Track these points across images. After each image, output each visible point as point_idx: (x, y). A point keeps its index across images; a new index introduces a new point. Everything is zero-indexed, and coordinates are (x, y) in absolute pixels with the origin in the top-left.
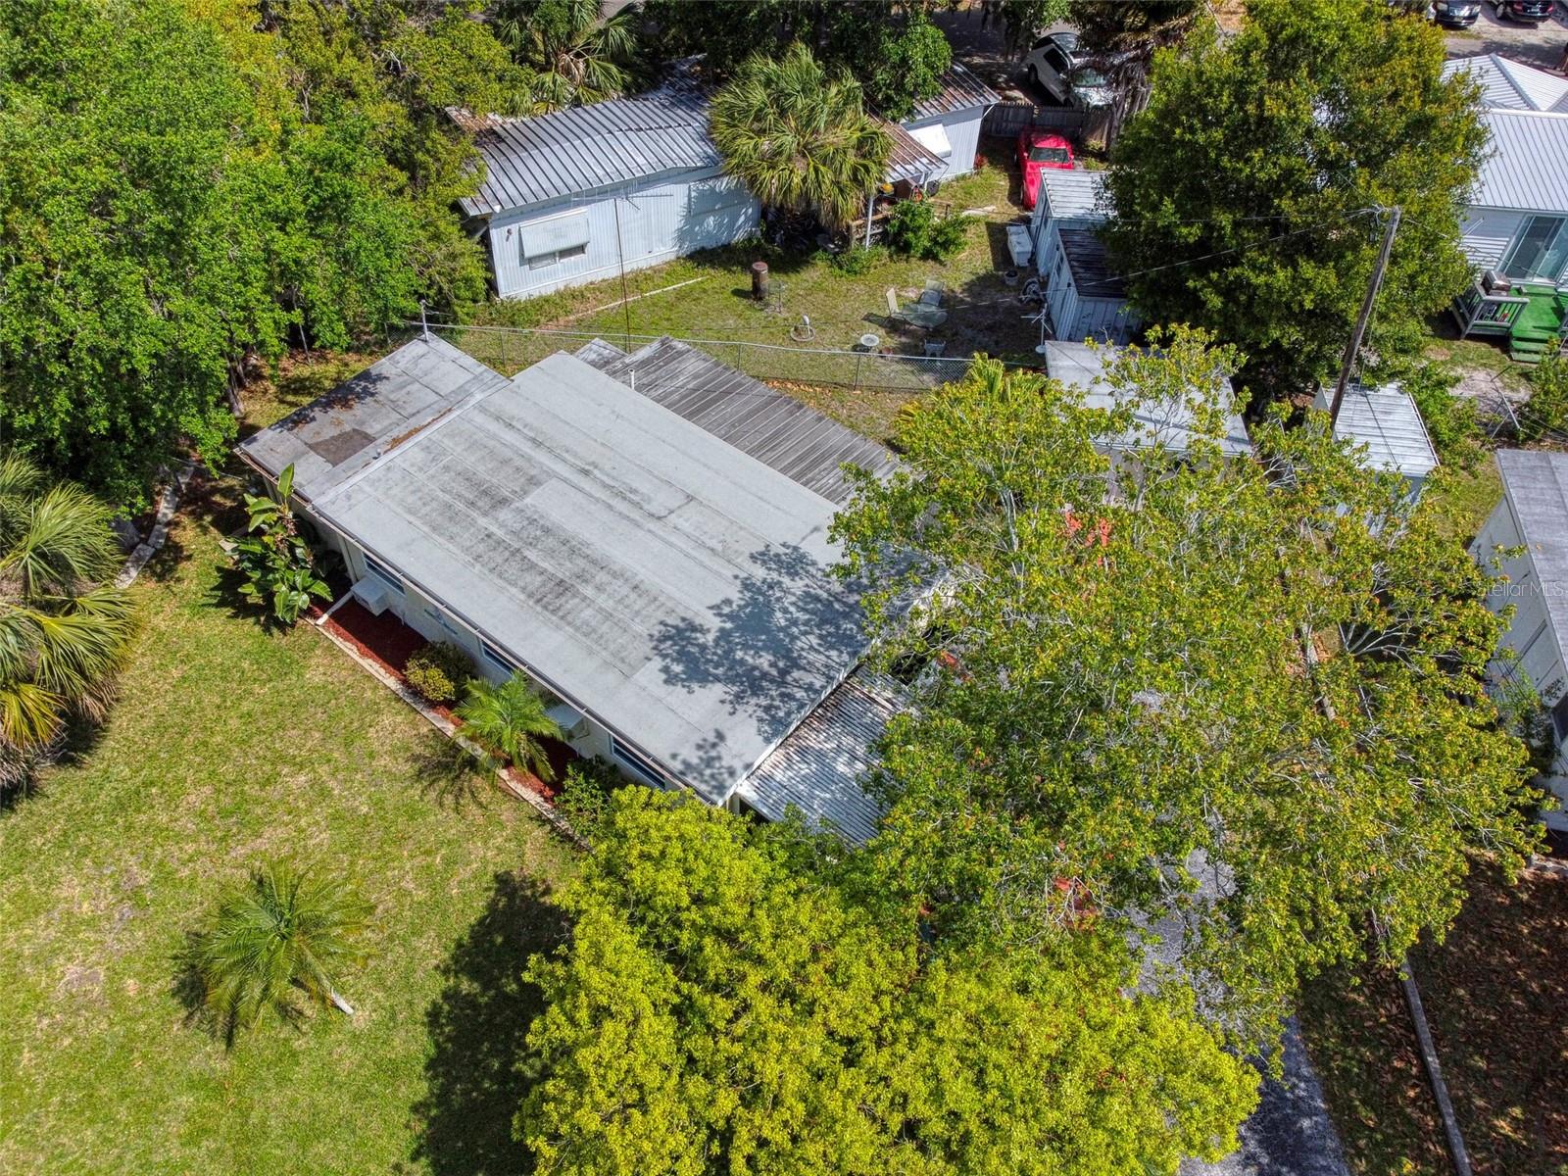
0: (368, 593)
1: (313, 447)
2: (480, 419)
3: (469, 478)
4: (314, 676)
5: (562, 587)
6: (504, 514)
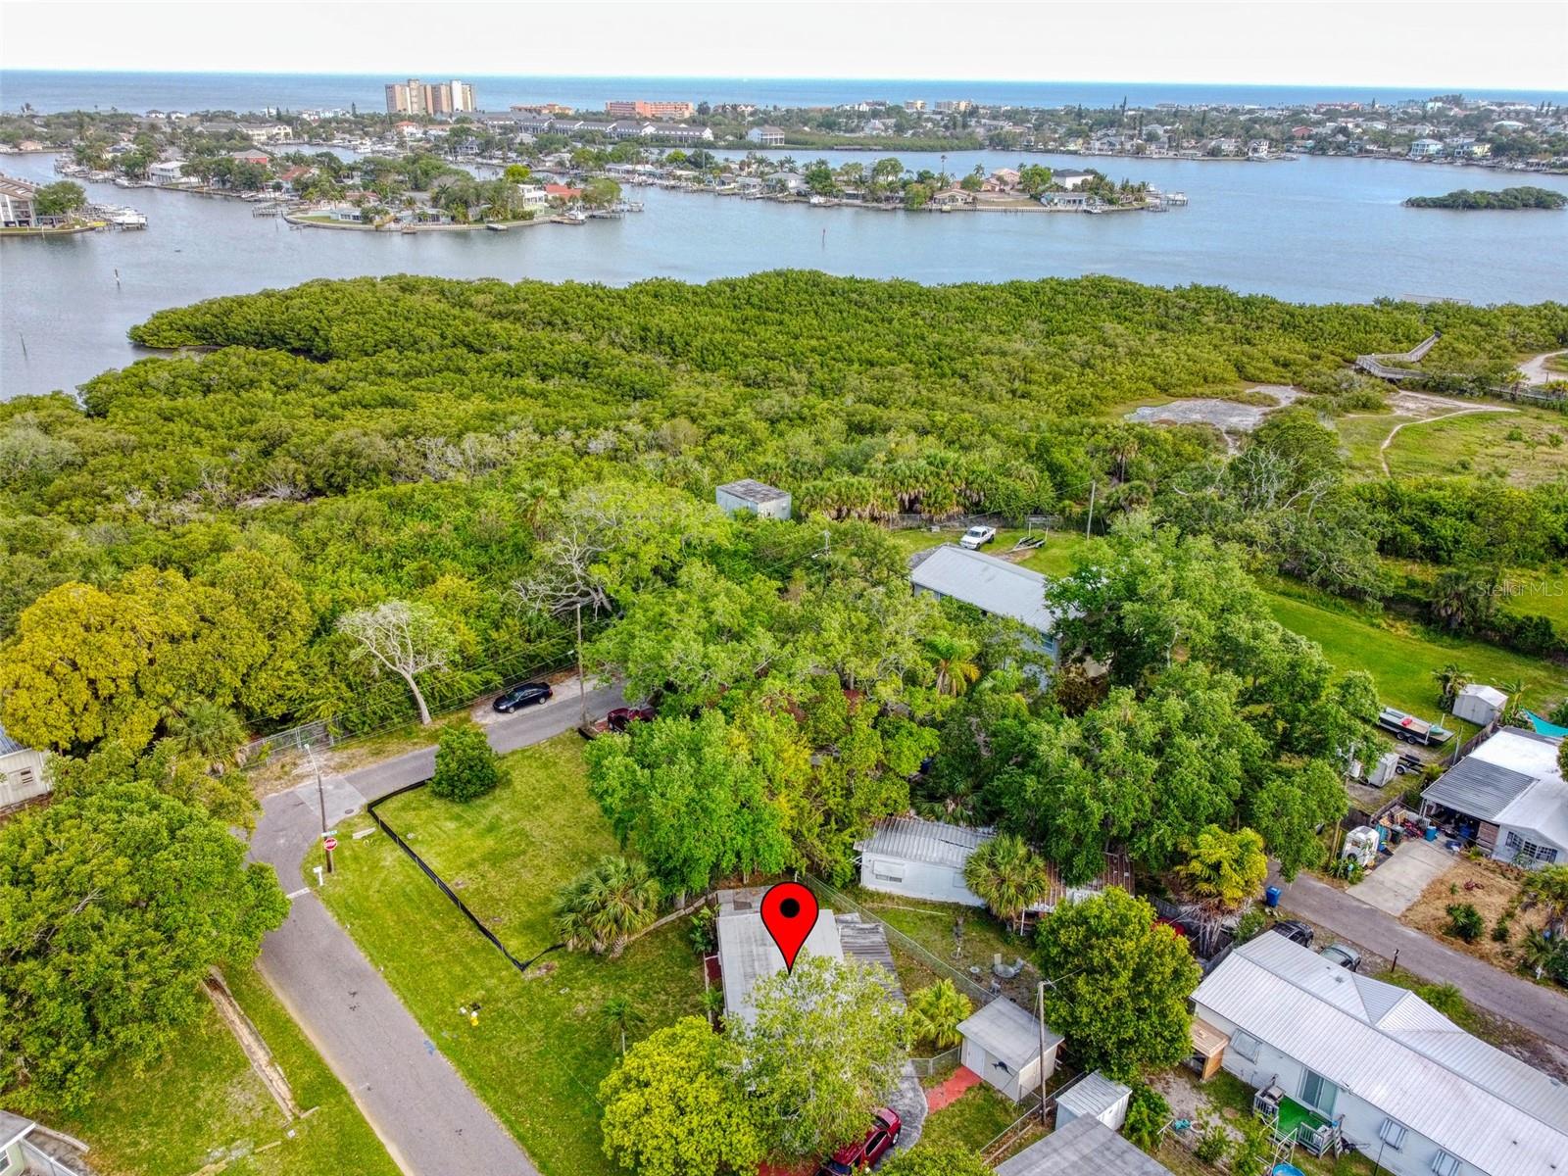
1: (735, 902)
4: (693, 975)
6: (761, 949)
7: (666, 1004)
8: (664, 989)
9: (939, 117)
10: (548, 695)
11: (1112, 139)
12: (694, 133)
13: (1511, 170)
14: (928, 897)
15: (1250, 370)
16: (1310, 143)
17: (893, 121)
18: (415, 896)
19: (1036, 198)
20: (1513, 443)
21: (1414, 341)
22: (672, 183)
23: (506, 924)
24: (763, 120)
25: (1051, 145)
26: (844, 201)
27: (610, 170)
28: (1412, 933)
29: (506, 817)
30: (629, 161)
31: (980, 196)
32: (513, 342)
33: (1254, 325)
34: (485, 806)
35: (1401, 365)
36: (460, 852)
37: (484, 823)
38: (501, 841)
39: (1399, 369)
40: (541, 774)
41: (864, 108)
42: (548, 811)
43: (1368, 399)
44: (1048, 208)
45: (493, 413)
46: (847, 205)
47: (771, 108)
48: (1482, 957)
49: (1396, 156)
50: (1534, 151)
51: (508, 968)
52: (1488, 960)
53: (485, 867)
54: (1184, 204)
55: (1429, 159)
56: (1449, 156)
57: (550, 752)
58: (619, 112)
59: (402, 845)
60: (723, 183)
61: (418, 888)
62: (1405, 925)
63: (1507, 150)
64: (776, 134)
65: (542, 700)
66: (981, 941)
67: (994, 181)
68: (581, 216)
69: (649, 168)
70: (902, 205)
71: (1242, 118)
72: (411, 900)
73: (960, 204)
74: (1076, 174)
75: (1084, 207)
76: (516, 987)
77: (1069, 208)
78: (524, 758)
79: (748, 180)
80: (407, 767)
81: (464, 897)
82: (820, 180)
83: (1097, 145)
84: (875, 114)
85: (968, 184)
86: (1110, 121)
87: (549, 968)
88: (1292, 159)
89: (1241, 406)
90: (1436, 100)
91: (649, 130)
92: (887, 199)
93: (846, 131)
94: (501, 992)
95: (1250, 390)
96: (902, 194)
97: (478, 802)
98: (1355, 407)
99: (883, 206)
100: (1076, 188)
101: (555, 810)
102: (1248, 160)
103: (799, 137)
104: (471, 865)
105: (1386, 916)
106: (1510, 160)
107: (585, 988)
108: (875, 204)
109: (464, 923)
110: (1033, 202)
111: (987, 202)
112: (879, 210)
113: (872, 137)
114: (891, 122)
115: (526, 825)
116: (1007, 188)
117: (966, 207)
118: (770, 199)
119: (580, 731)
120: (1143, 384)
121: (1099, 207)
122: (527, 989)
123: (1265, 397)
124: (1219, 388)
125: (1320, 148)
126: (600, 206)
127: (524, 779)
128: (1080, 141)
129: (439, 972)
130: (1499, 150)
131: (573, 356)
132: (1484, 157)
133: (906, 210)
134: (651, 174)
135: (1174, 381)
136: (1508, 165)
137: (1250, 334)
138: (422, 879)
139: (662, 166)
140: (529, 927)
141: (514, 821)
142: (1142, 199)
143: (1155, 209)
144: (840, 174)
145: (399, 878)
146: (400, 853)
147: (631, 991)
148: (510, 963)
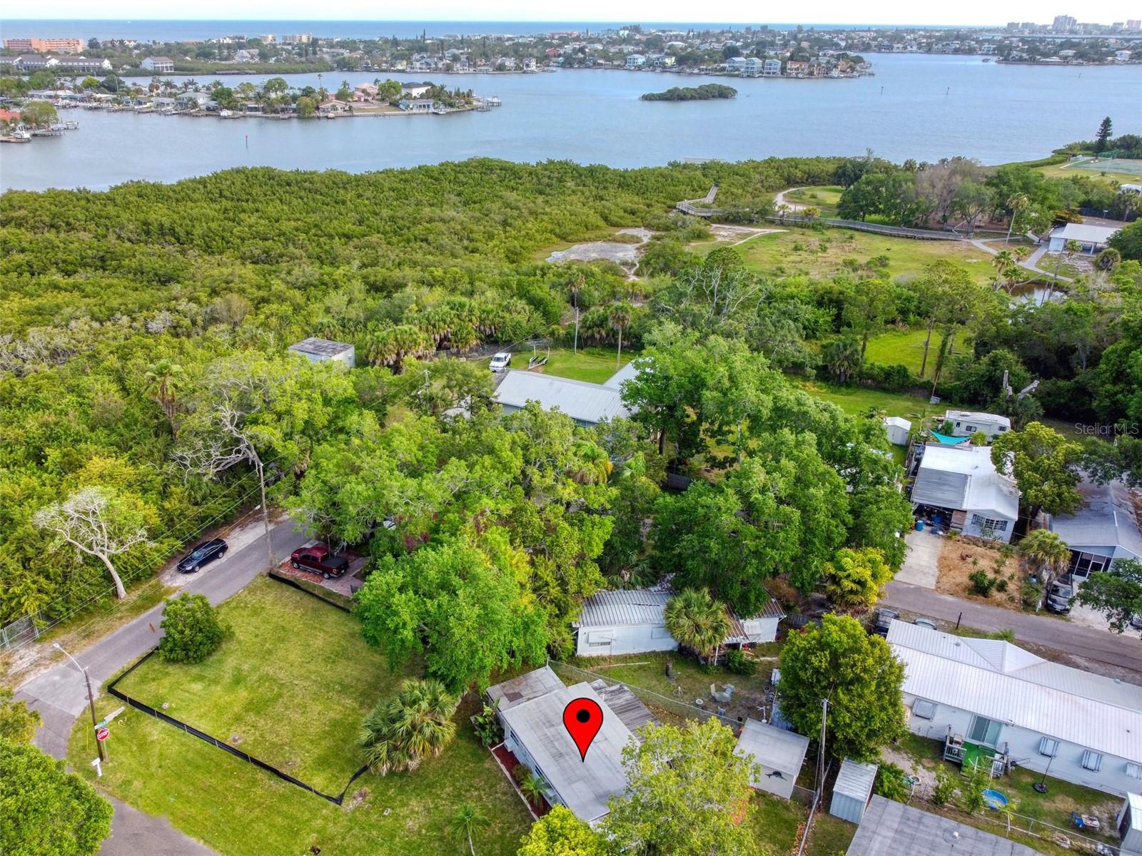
0: (509, 744)
1: (506, 695)
2: (554, 698)
3: (546, 716)
4: (487, 765)
5: (561, 755)
6: (552, 729)
7: (481, 799)
8: (471, 786)
9: (290, 47)
10: (224, 549)
11: (428, 60)
12: (93, 64)
13: (691, 74)
14: (632, 651)
15: (613, 218)
16: (561, 59)
17: (257, 51)
18: (200, 762)
19: (395, 105)
20: (799, 252)
21: (706, 190)
22: (95, 104)
23: (300, 763)
24: (149, 51)
25: (384, 66)
26: (248, 113)
27: (32, 96)
28: (950, 598)
29: (246, 667)
30: (46, 87)
31: (354, 105)
32: (25, 245)
33: (601, 186)
34: (220, 662)
35: (704, 206)
36: (221, 710)
37: (227, 678)
38: (252, 690)
39: (705, 210)
40: (255, 621)
41: (228, 41)
42: (281, 653)
43: (700, 232)
44: (407, 112)
45: (38, 308)
46: (251, 116)
47: (151, 43)
48: (998, 605)
49: (618, 67)
50: (703, 61)
51: (326, 806)
52: (1003, 606)
53: (251, 717)
54: (499, 105)
55: (639, 68)
56: (651, 66)
57: (253, 600)
58: (17, 48)
59: (161, 716)
60: (140, 103)
61: (198, 752)
62: (942, 593)
63: (686, 61)
64: (165, 63)
65: (221, 555)
66: (688, 677)
67: (360, 94)
68: (27, 135)
69: (69, 93)
70: (295, 115)
71: (507, 44)
72: (198, 767)
73: (340, 112)
74: (418, 86)
75: (432, 110)
76: (343, 821)
77: (422, 111)
78: (232, 609)
79: (161, 100)
80: (124, 641)
81: (247, 750)
82: (223, 98)
83: (418, 65)
84: (241, 46)
85: (341, 96)
86: (419, 47)
87: (363, 795)
88: (553, 71)
89: (618, 244)
90: (625, 28)
91: (54, 62)
92: (283, 110)
93: (221, 59)
94: (331, 829)
95: (620, 232)
96: (294, 106)
97: (211, 659)
98: (693, 238)
99: (281, 115)
100: (422, 96)
101: (287, 650)
102: (525, 72)
103: (184, 65)
104: (238, 719)
105: (927, 590)
106: (690, 67)
107: (404, 805)
108: (273, 115)
109: (261, 775)
110: (393, 108)
111: (359, 110)
112: (278, 119)
113: (244, 63)
114: (253, 51)
115: (268, 669)
116: (370, 99)
117: (345, 114)
118: (185, 114)
119: (271, 575)
120: (549, 235)
121: (443, 110)
122: (353, 820)
123: (632, 236)
124: (598, 233)
125: (568, 63)
126: (38, 127)
127: (244, 629)
128: (404, 62)
129: (262, 828)
130: (681, 60)
131: (89, 252)
132: (673, 66)
133: (299, 118)
134: (71, 98)
135: (568, 231)
136: (688, 70)
137: (602, 193)
138: (199, 743)
139: (80, 91)
140: (322, 763)
141: (255, 669)
142: (471, 103)
143: (482, 110)
144: (238, 92)
145: (175, 748)
146: (163, 724)
147: (444, 796)
148: (323, 800)
